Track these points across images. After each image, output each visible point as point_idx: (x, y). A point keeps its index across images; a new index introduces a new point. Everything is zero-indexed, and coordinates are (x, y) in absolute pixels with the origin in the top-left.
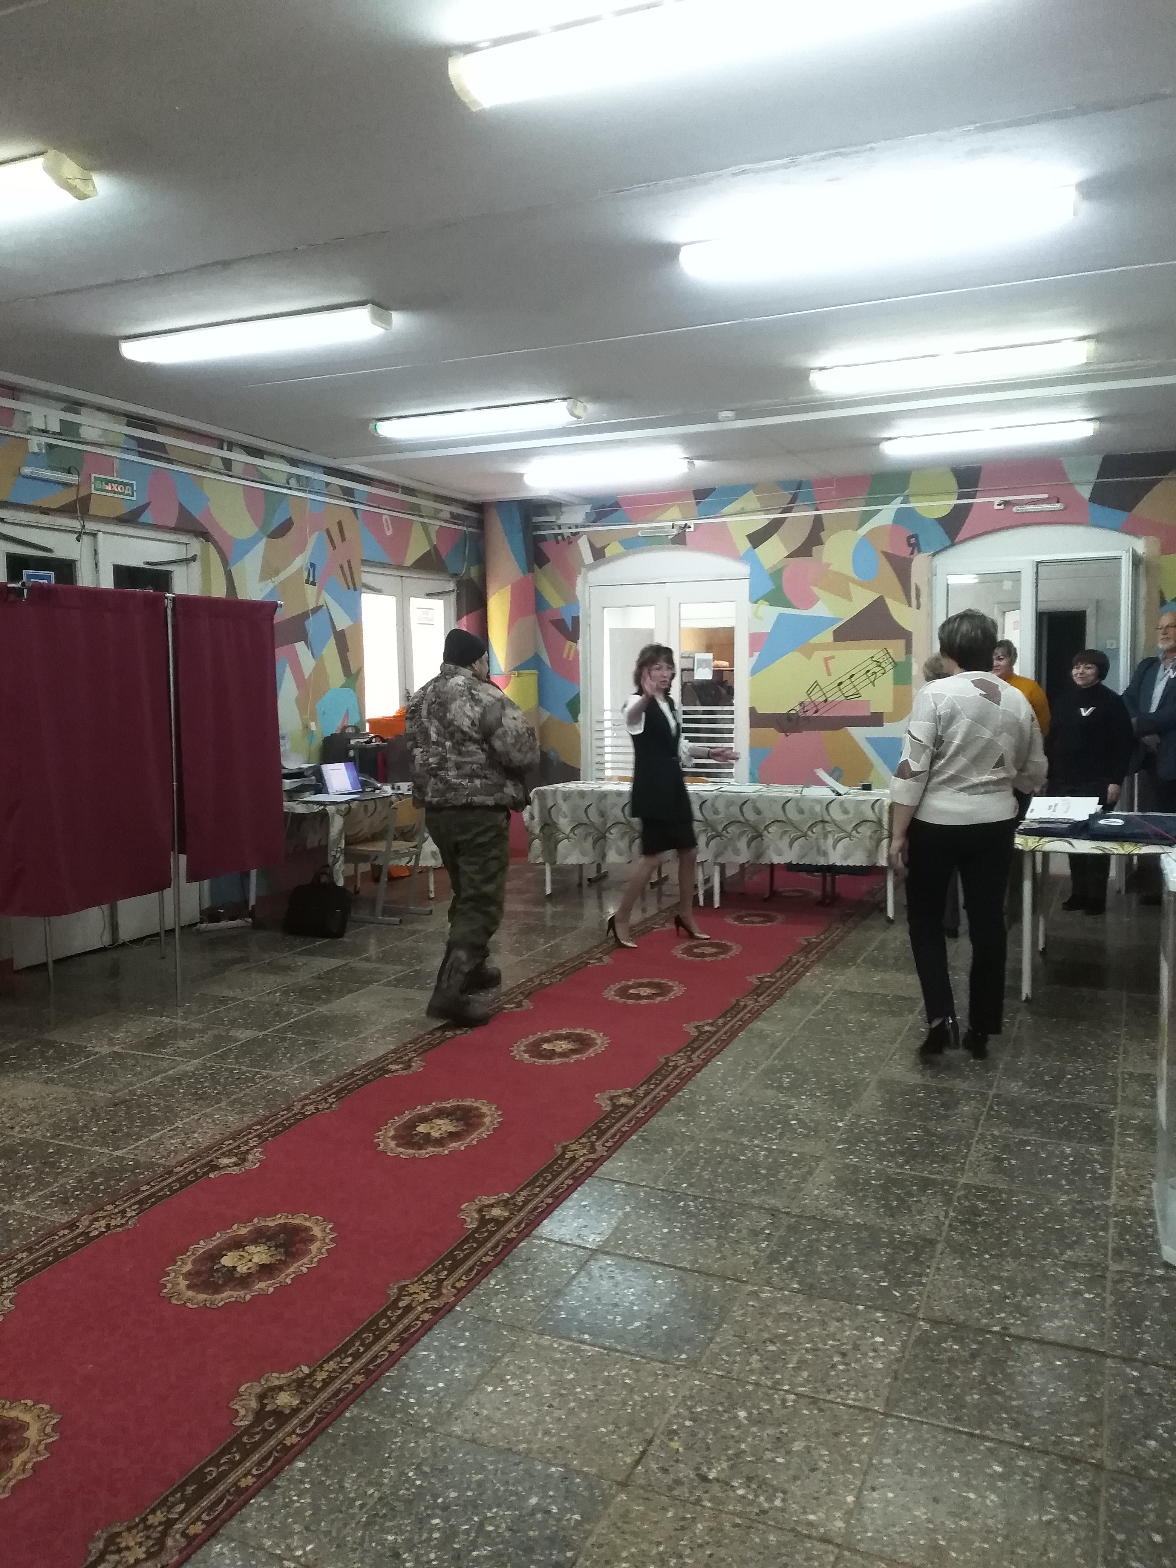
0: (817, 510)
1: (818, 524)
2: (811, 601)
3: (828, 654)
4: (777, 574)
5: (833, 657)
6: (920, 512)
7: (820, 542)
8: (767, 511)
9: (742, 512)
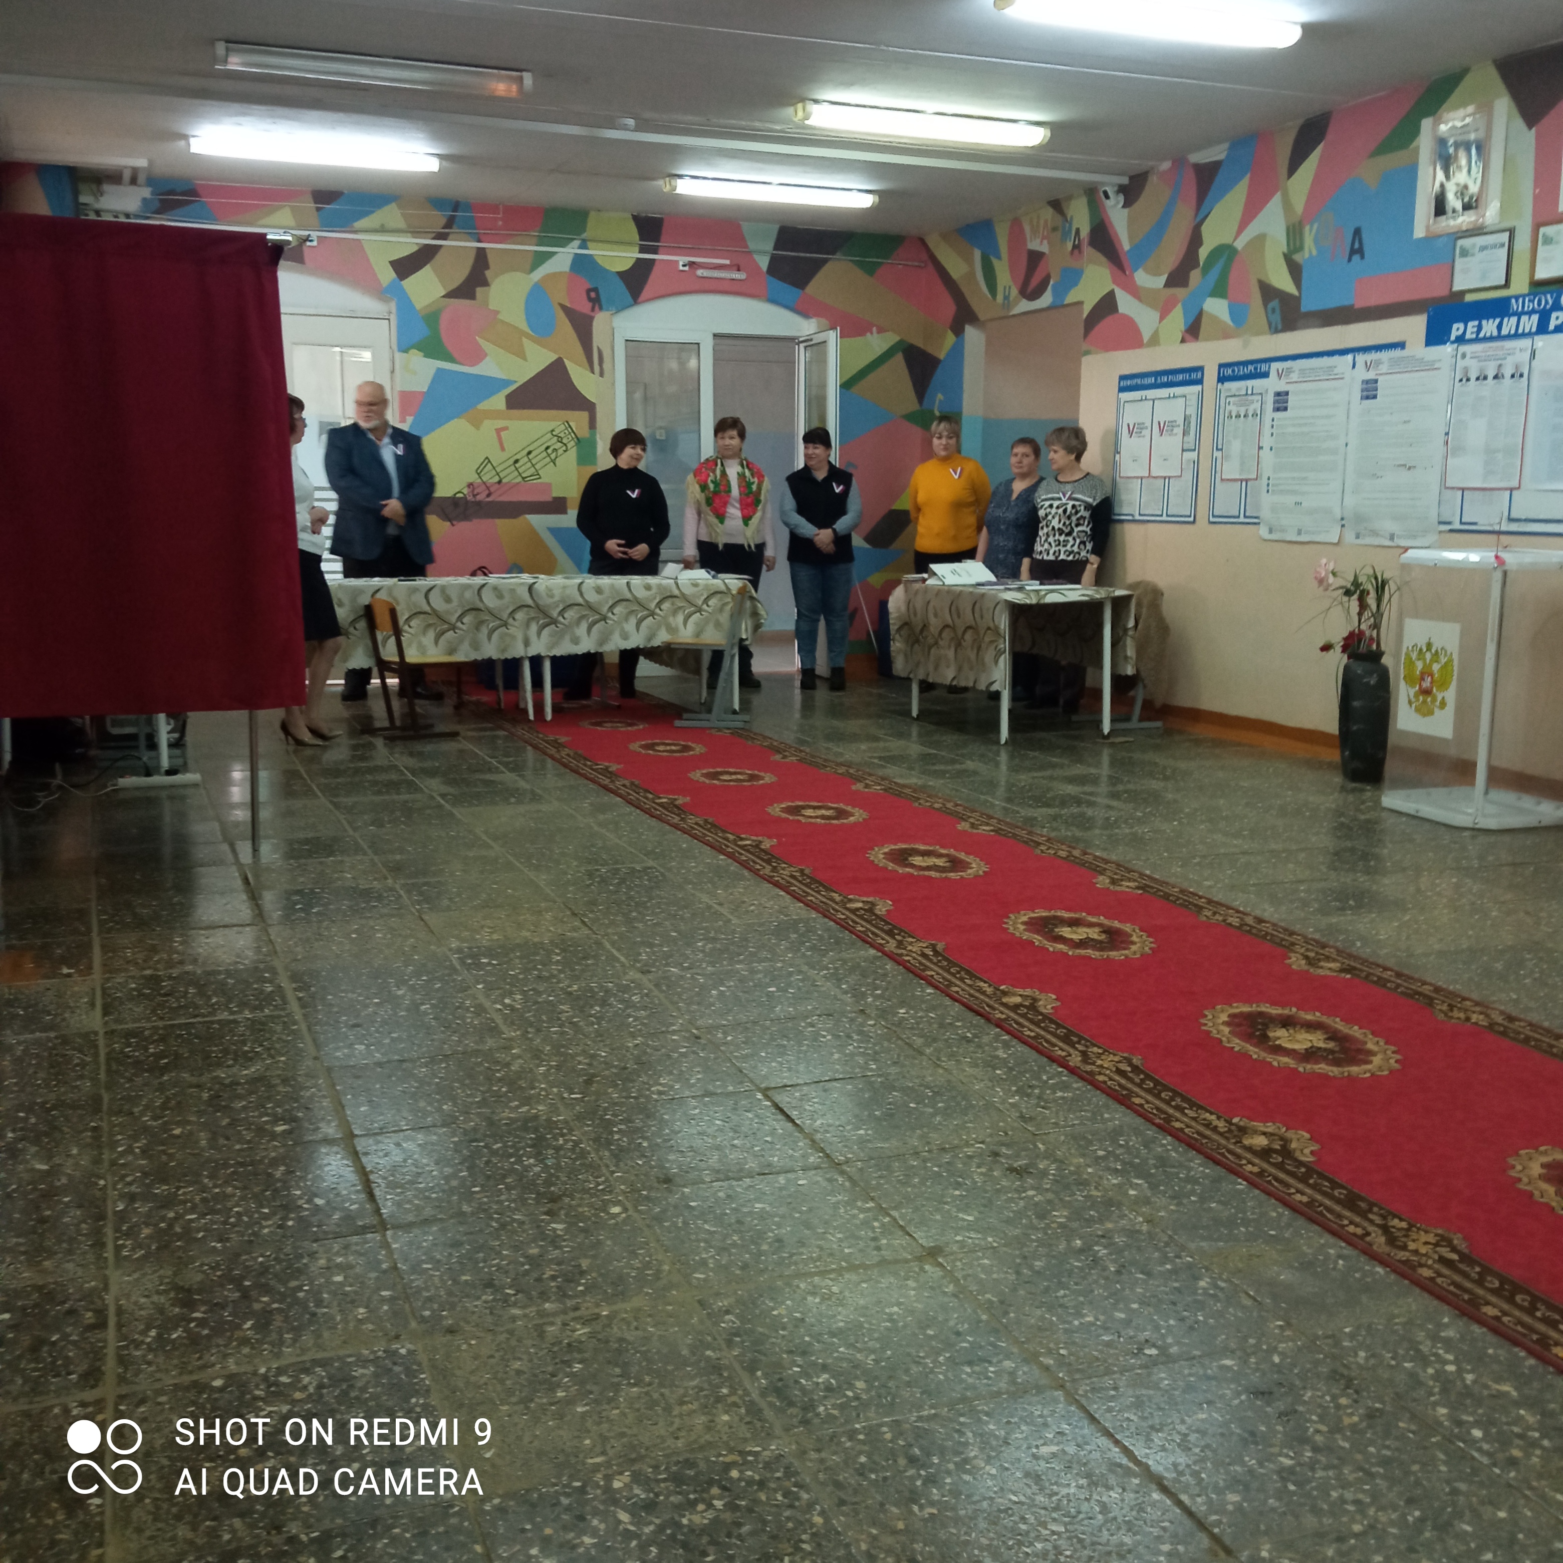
0: (479, 241)
1: (481, 259)
2: (477, 356)
3: (500, 424)
4: (432, 318)
5: (506, 428)
6: (600, 261)
7: (485, 283)
8: (415, 233)
9: (382, 230)
